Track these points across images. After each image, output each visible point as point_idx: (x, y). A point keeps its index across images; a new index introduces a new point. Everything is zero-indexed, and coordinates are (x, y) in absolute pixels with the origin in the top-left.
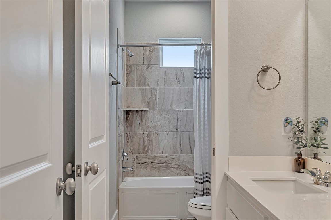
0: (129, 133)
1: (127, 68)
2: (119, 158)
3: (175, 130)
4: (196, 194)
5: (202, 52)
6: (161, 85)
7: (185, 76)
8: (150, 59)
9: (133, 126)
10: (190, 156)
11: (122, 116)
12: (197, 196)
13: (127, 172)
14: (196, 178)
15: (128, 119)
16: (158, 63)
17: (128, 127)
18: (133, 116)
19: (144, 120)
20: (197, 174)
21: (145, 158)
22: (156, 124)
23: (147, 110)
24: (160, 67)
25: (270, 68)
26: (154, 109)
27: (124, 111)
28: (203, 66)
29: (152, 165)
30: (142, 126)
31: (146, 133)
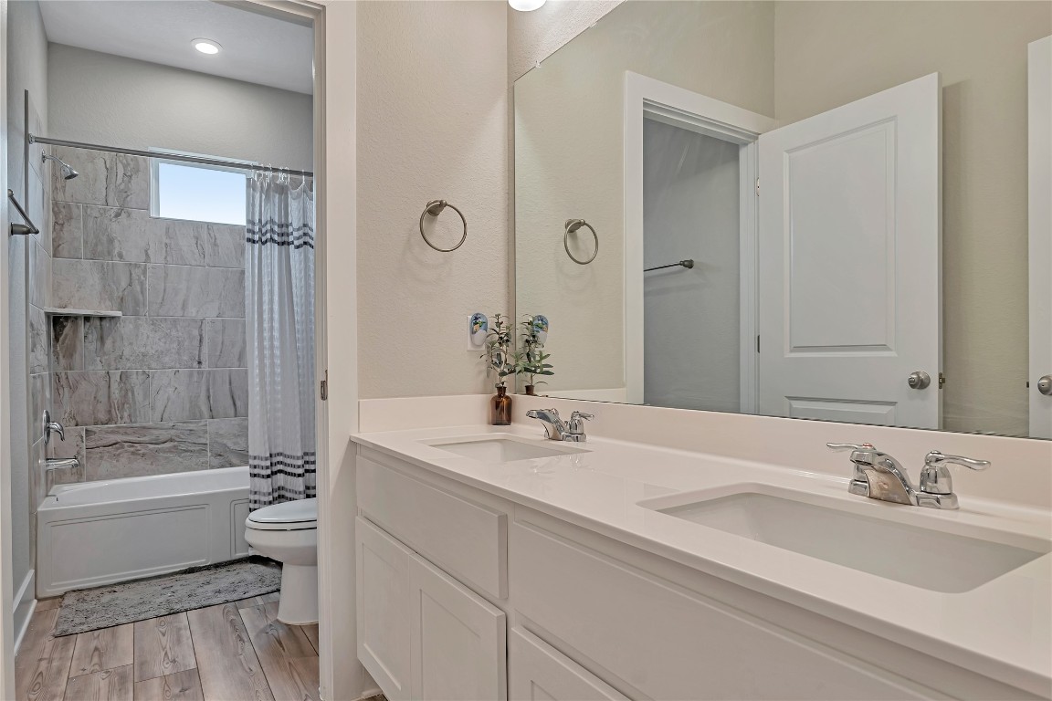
0: (63, 374)
1: (56, 209)
2: (35, 434)
3: (195, 364)
4: (255, 502)
5: (265, 185)
6: (157, 258)
7: (218, 242)
8: (125, 195)
9: (77, 356)
10: (233, 422)
11: (44, 328)
12: (256, 506)
13: (60, 471)
14: (255, 467)
15: (61, 339)
16: (149, 205)
17: (61, 357)
18: (75, 331)
19: (108, 343)
20: (255, 458)
21: (113, 432)
22: (143, 350)
23: (119, 317)
24: (153, 215)
25: (446, 205)
26: (136, 313)
27: (48, 315)
28: (269, 215)
29: (132, 449)
30: (105, 354)
31: (114, 373)
